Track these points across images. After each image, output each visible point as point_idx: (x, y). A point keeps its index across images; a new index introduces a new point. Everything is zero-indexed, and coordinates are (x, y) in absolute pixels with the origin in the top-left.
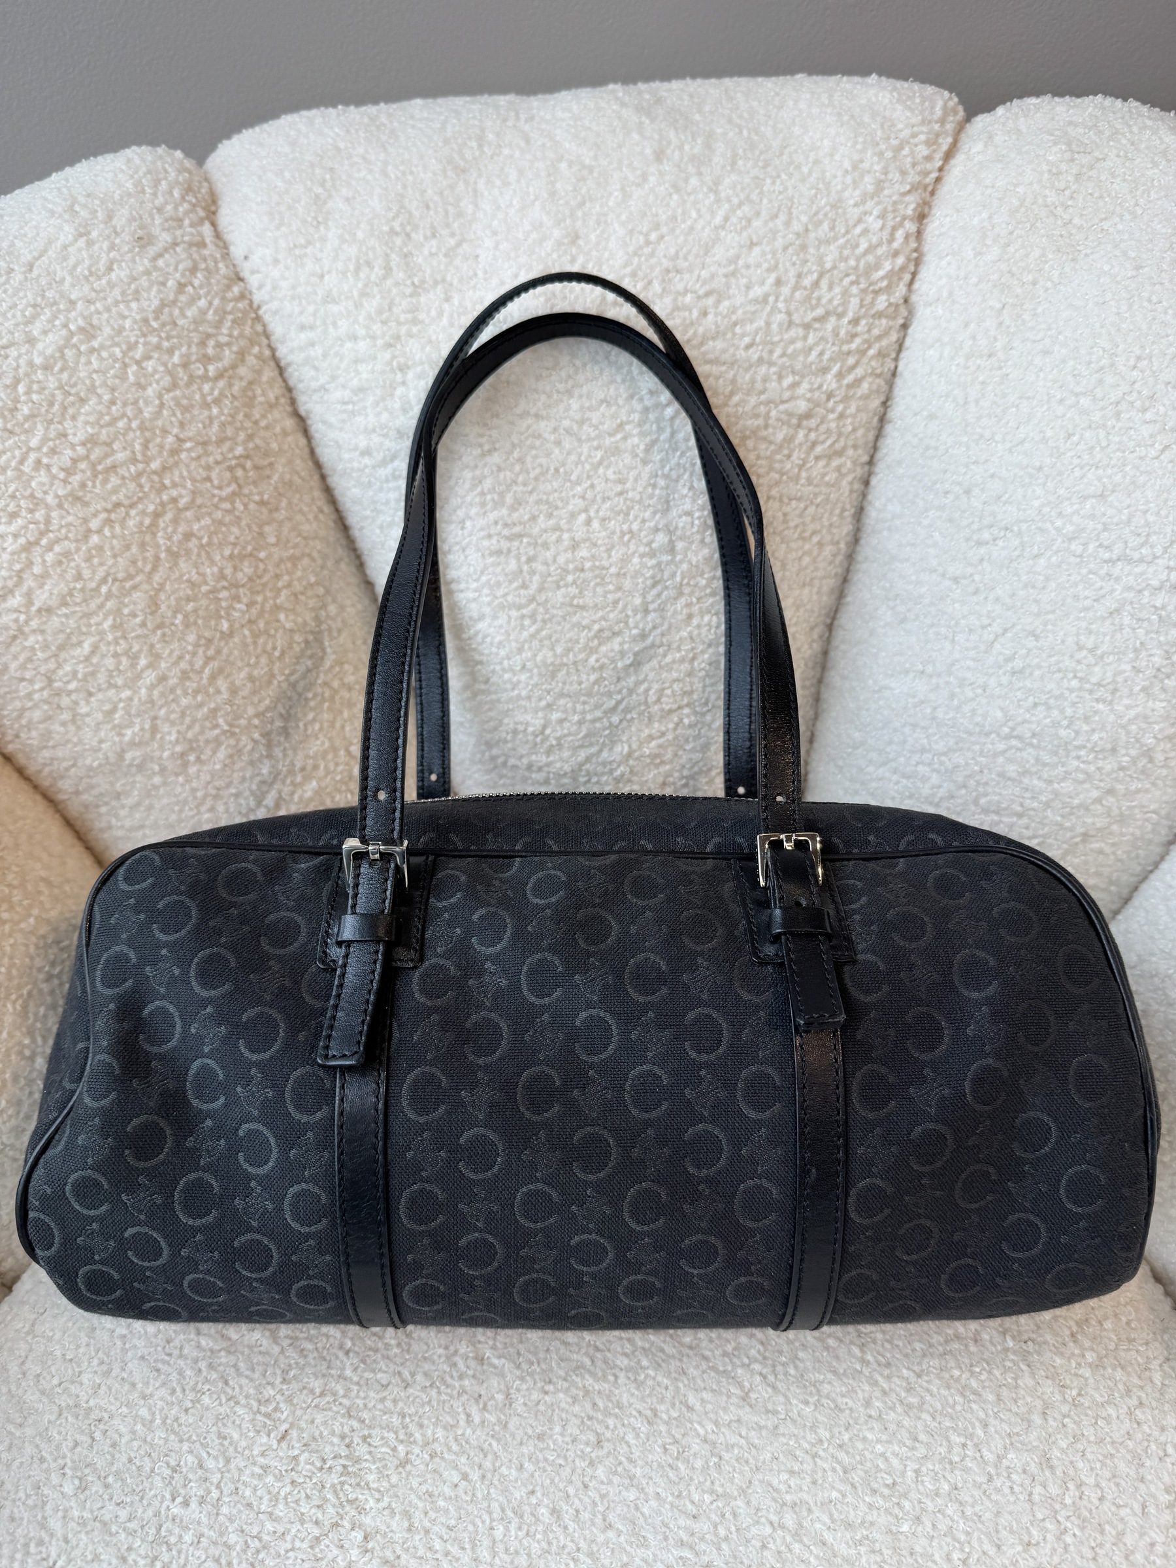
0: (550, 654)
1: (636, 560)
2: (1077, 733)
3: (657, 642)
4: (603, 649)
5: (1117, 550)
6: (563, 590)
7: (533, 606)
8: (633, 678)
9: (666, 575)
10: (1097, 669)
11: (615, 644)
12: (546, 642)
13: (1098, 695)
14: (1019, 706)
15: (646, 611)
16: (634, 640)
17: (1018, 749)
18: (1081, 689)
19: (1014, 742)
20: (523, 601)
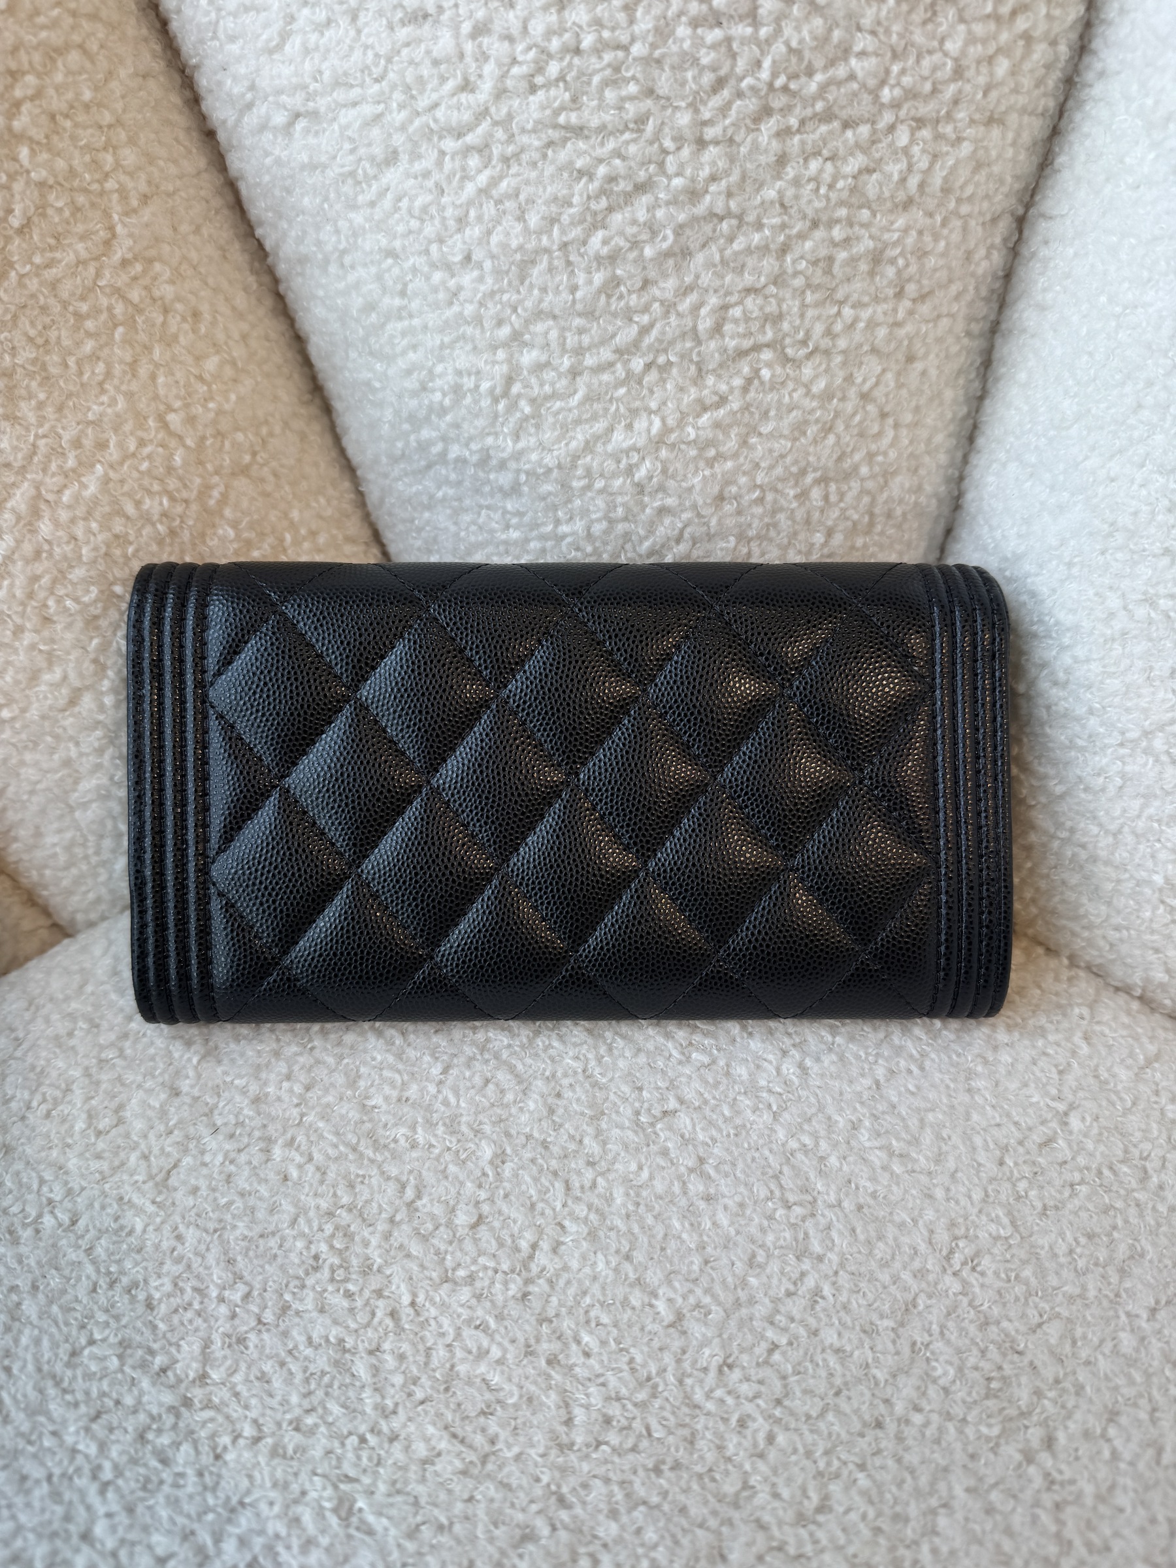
0: (519, 227)
1: (683, 31)
3: (719, 208)
4: (617, 218)
6: (541, 94)
7: (485, 126)
8: (670, 284)
9: (741, 65)
11: (640, 209)
12: (509, 205)
15: (701, 143)
16: (673, 202)
20: (467, 116)
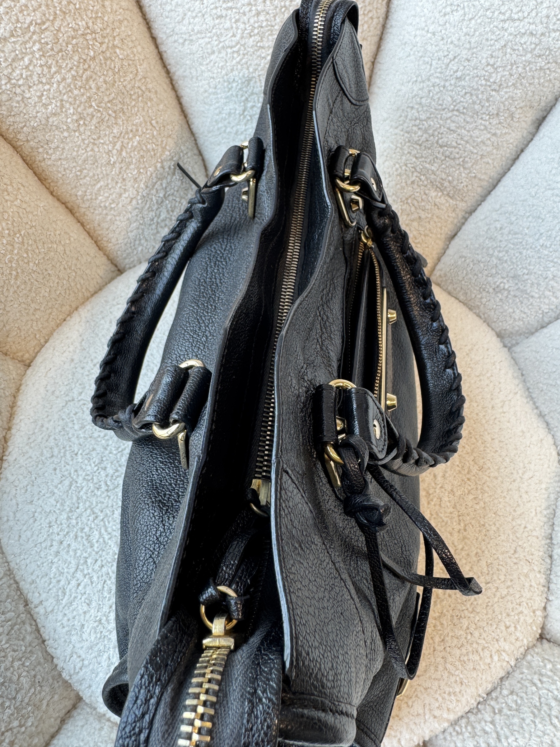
2: (482, 106)
5: (507, 15)
10: (493, 75)
13: (493, 87)
14: (459, 95)
17: (456, 116)
18: (486, 85)
19: (455, 113)
